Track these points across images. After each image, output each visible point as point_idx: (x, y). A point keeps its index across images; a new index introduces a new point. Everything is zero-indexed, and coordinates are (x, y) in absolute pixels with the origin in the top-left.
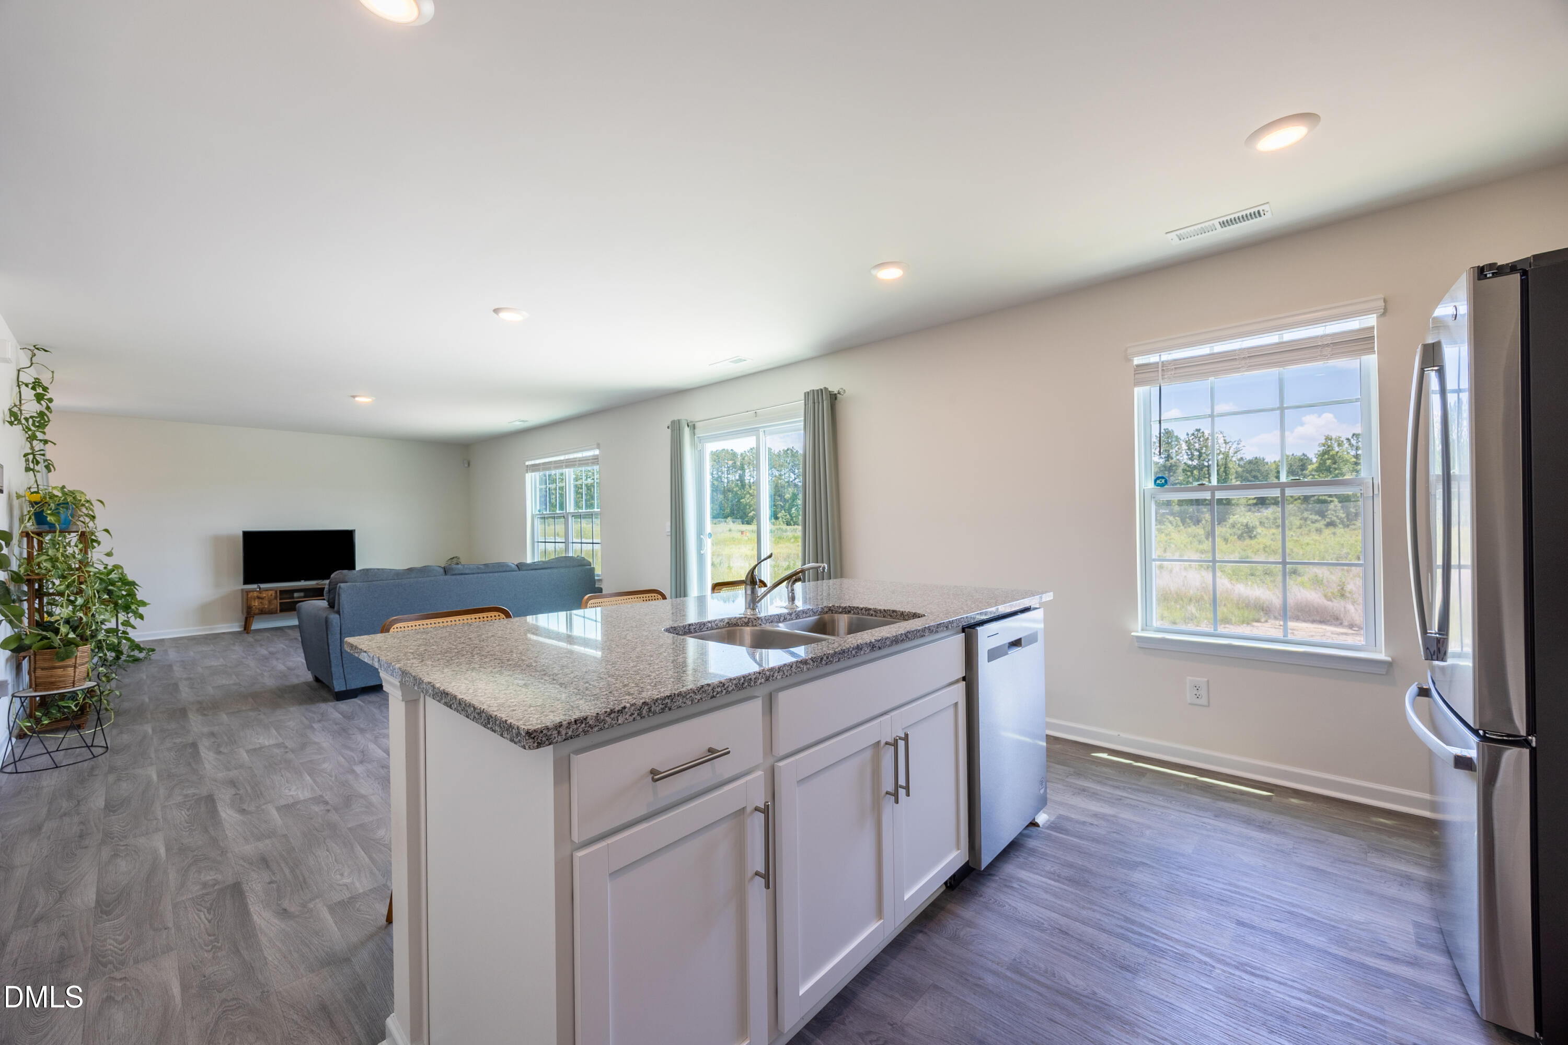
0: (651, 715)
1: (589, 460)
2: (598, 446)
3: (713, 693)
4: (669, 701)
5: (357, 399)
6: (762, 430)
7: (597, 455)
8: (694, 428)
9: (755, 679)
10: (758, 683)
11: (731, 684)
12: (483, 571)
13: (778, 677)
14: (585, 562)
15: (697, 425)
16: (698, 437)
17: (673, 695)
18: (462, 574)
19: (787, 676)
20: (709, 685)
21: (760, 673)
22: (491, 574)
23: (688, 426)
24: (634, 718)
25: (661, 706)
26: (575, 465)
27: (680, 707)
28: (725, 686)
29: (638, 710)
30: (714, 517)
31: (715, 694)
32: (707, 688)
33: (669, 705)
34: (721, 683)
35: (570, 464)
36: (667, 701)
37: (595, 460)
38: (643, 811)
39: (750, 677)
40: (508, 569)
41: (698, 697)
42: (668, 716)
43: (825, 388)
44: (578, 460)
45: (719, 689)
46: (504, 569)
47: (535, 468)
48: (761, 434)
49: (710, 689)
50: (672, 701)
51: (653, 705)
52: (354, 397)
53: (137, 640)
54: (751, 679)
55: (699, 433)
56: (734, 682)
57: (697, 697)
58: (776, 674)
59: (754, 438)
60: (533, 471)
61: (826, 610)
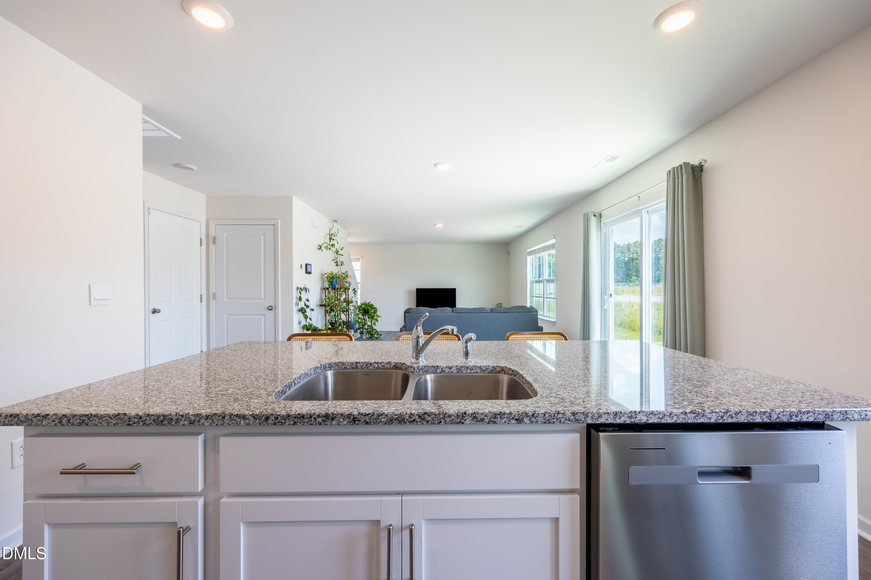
0: (69, 425)
1: (551, 246)
2: (554, 237)
3: (129, 421)
4: (86, 419)
5: (437, 225)
6: (646, 210)
7: (554, 243)
8: (601, 217)
9: (176, 419)
10: (181, 424)
11: (148, 419)
12: (471, 312)
13: (205, 424)
14: (533, 310)
15: (603, 213)
16: (604, 223)
17: (90, 415)
18: (460, 313)
19: (217, 425)
20: (125, 414)
21: (182, 416)
22: (474, 314)
23: (595, 216)
24: (55, 424)
25: (78, 420)
26: (545, 250)
27: (96, 425)
28: (143, 419)
29: (59, 419)
30: (617, 281)
31: (131, 423)
32: (123, 417)
33: (86, 421)
34: (138, 416)
35: (544, 249)
36: (84, 418)
37: (553, 246)
38: (75, 491)
39: (170, 417)
40: (485, 311)
41: (114, 422)
42: (83, 429)
43: (685, 163)
44: (546, 246)
45: (136, 420)
46: (483, 312)
47: (530, 253)
48: (644, 214)
49: (126, 417)
50: (89, 419)
51: (72, 418)
52: (435, 225)
53: (378, 330)
54: (172, 419)
55: (604, 220)
56: (153, 417)
57: (112, 421)
58: (203, 421)
59: (639, 218)
60: (530, 255)
61: (498, 369)
